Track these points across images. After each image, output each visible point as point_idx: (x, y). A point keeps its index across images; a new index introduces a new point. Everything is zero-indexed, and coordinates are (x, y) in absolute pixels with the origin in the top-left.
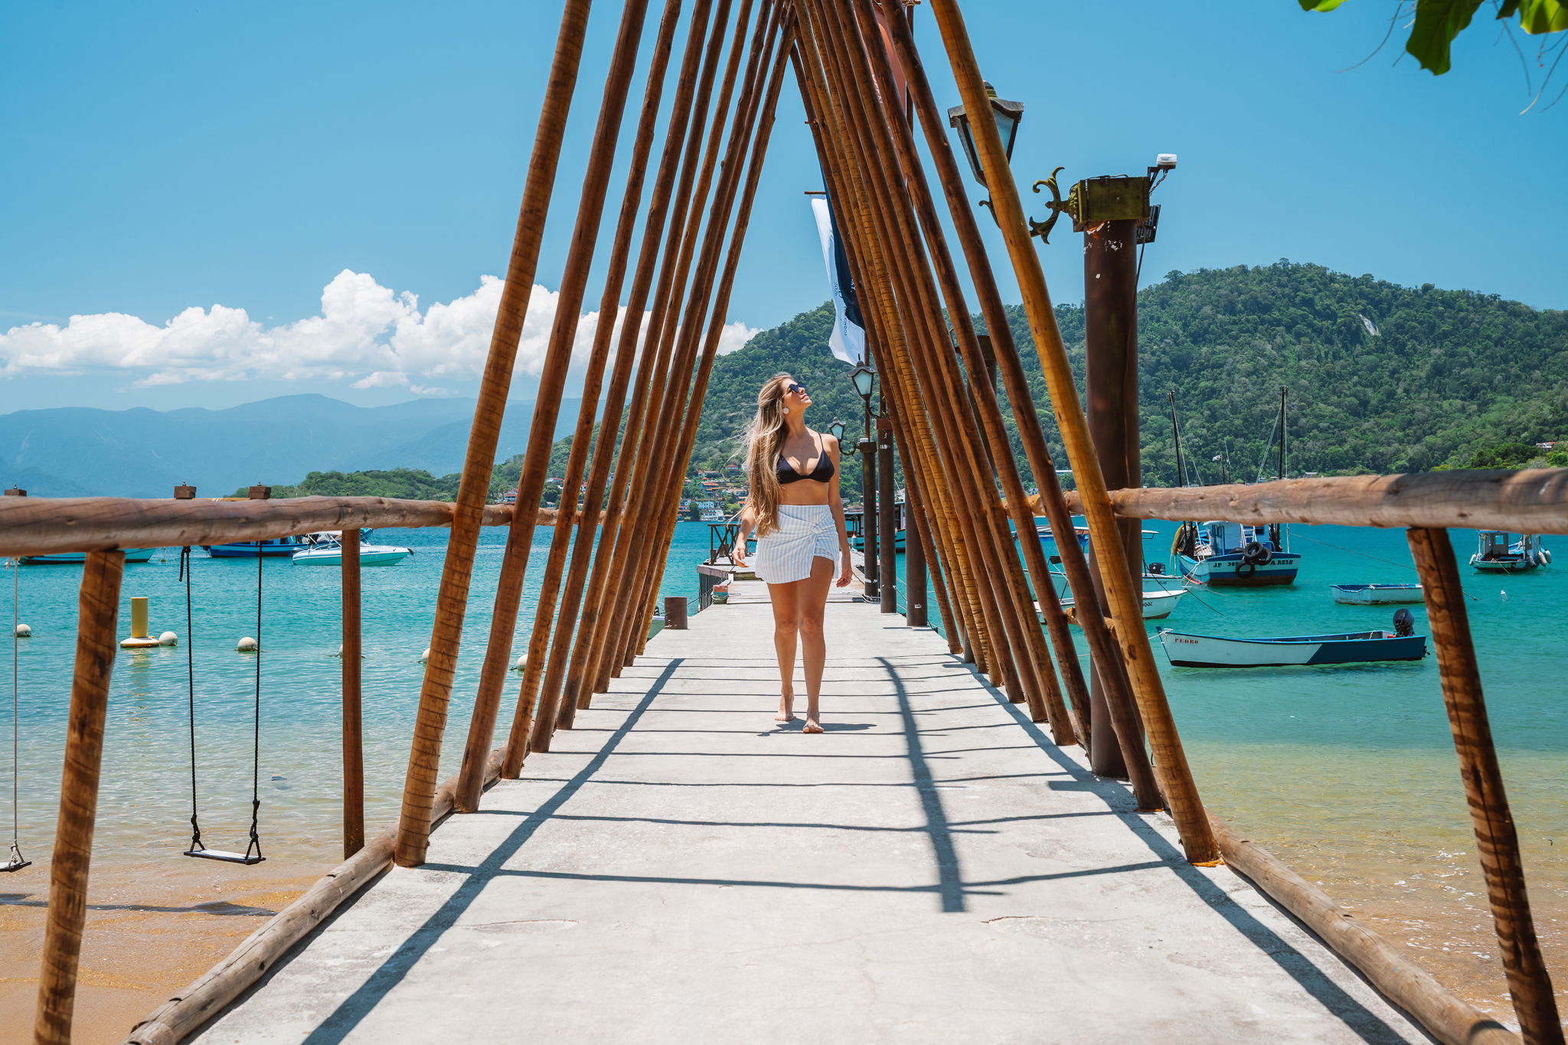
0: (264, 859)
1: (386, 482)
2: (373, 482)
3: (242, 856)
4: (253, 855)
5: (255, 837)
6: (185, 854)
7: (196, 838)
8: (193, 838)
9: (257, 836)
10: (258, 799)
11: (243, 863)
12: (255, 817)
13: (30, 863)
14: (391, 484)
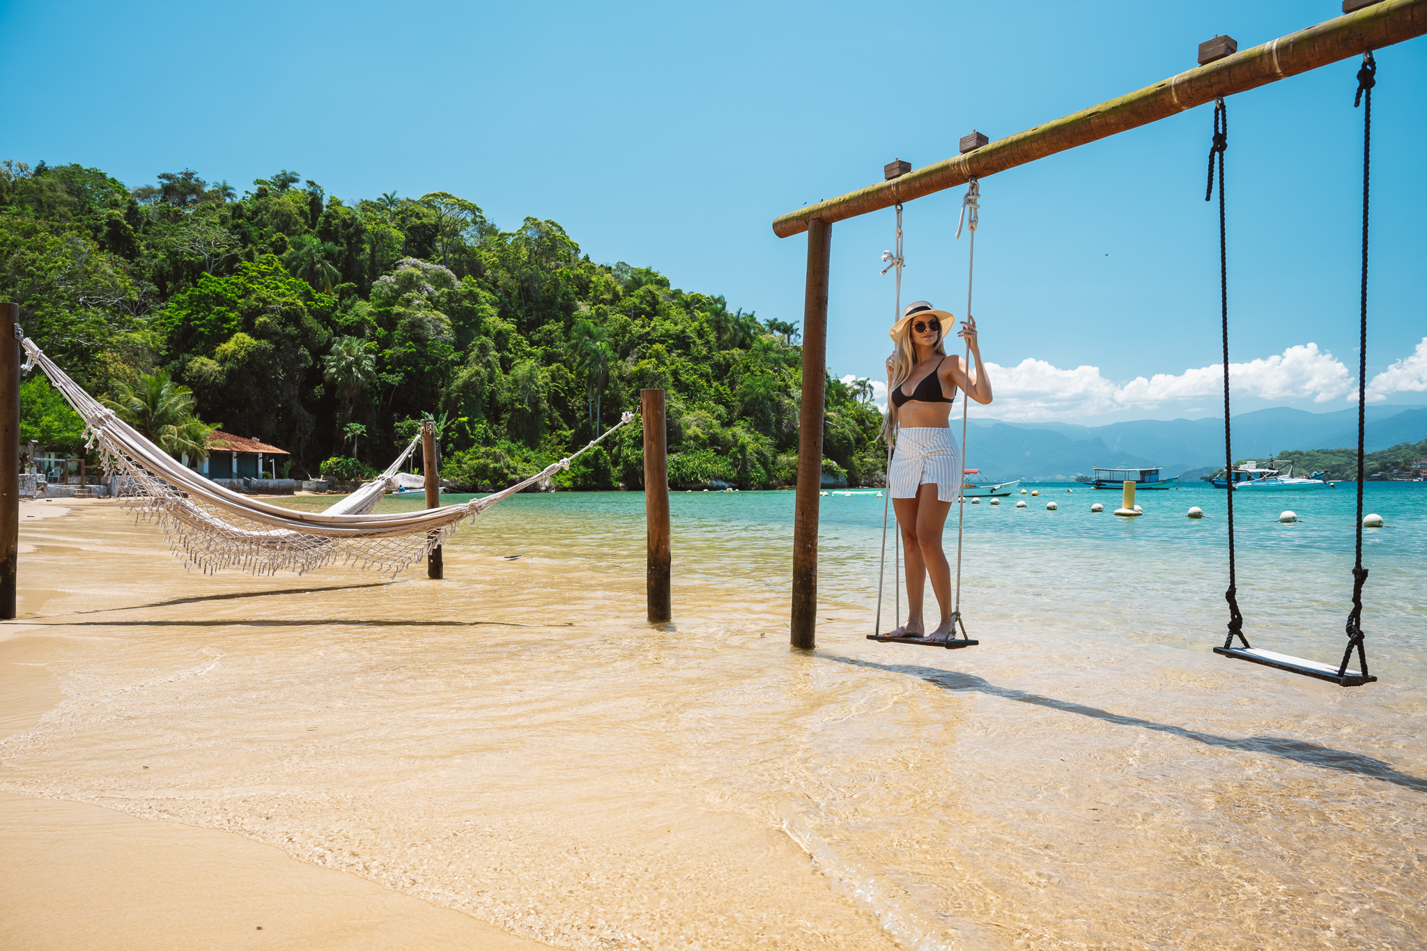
0: (1374, 679)
1: (1332, 456)
2: (1323, 456)
3: (1333, 669)
4: (1353, 670)
5: (1356, 635)
6: (1216, 650)
7: (1235, 626)
8: (1230, 626)
9: (1361, 636)
10: (1364, 566)
11: (1338, 681)
12: (1357, 599)
13: (976, 643)
14: (1336, 457)
